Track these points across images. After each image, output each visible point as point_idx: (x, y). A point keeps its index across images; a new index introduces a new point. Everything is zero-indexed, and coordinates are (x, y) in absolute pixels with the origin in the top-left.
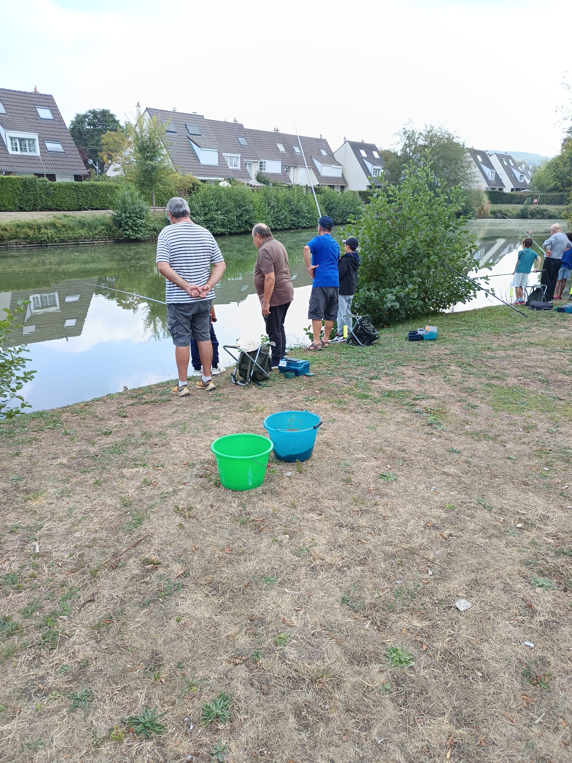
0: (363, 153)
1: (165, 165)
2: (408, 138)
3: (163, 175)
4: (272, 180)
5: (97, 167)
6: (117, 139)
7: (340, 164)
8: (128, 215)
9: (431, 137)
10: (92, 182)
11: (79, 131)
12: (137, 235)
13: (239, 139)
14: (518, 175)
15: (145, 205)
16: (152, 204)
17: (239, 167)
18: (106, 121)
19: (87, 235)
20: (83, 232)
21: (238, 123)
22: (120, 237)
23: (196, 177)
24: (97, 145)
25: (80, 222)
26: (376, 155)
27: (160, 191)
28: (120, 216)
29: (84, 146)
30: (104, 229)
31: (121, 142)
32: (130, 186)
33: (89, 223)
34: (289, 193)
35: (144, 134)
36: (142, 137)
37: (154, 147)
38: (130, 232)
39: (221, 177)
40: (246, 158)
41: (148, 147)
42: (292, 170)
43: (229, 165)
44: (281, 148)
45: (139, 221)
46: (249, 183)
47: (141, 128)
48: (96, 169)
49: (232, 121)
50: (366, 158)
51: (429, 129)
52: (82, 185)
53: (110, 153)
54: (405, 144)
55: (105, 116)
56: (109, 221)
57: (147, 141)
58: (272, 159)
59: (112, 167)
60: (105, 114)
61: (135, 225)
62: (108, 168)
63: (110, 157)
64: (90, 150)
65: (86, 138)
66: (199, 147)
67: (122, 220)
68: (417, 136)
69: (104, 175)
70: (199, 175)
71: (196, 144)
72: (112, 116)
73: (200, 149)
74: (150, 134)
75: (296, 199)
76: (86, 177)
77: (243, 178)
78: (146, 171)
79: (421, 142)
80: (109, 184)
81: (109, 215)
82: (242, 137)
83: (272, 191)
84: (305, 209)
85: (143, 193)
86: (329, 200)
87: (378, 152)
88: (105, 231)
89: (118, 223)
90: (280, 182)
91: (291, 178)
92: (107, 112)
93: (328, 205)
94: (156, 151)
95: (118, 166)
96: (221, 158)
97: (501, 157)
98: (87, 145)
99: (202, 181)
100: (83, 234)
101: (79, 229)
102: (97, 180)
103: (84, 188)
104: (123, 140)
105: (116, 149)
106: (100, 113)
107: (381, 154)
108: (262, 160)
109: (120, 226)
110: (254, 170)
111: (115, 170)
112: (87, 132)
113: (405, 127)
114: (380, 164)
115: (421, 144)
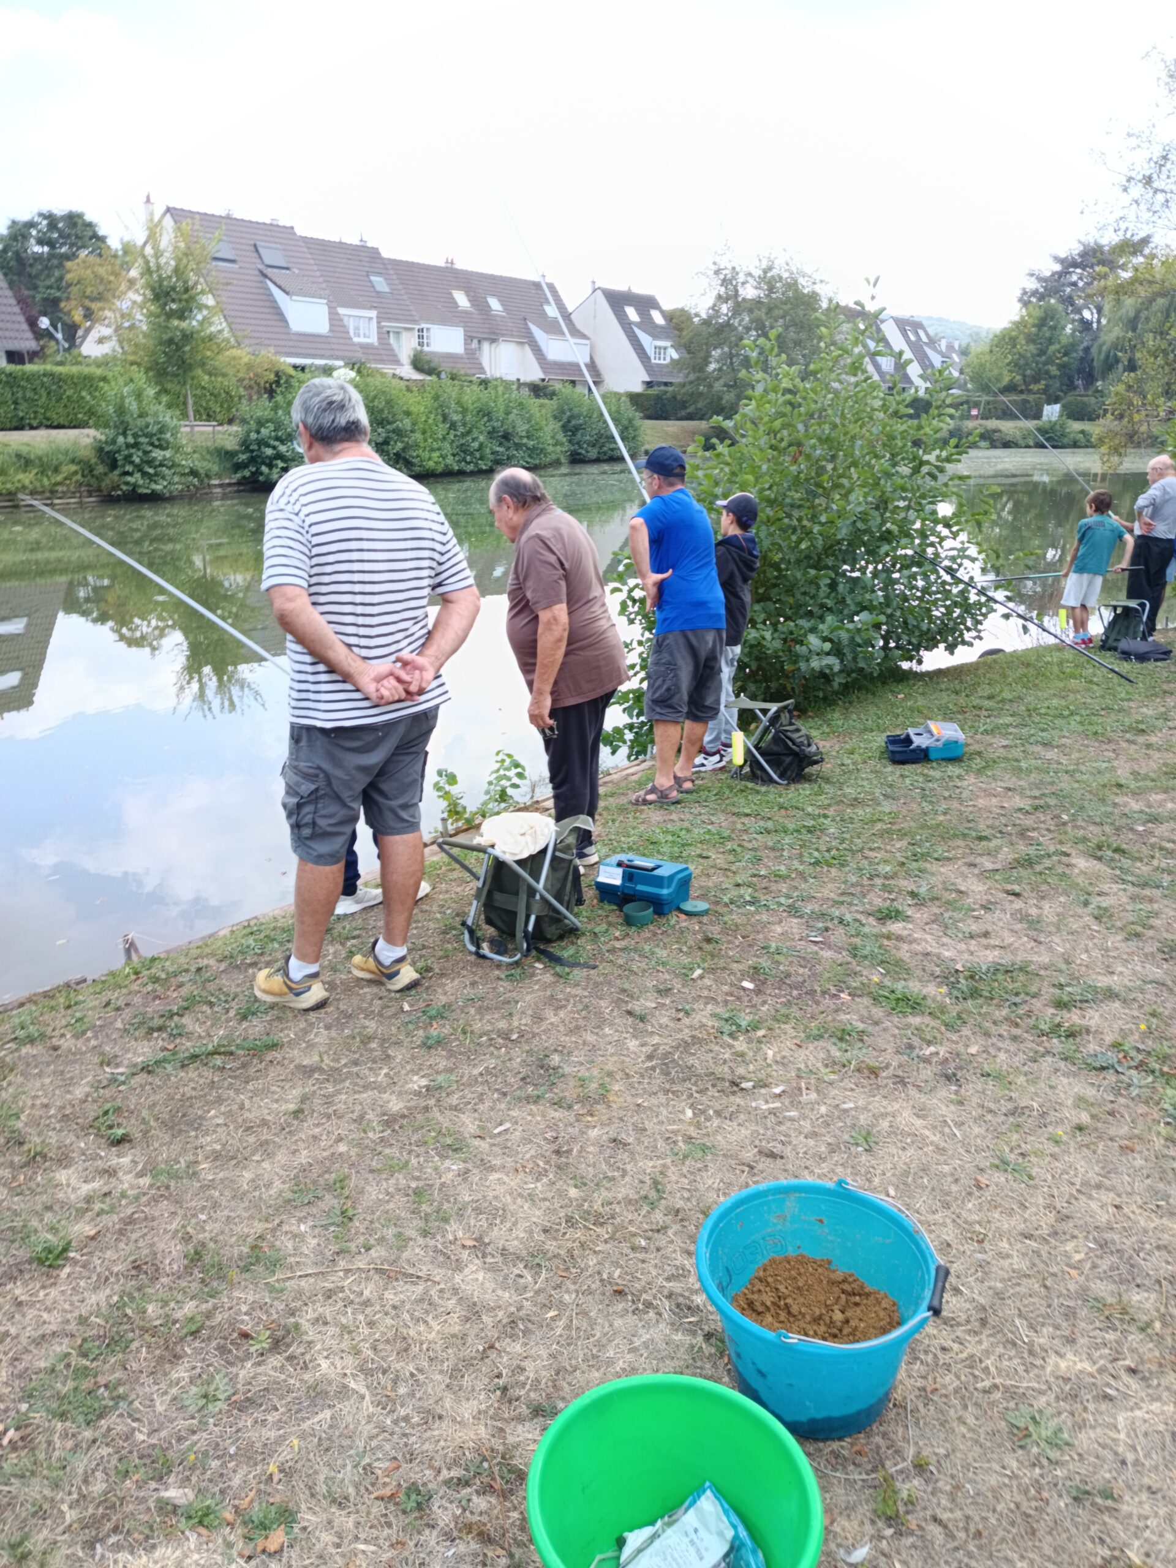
0: (632, 313)
1: (213, 329)
2: (725, 282)
3: (209, 353)
4: (445, 367)
5: (59, 336)
6: (101, 271)
7: (584, 336)
8: (131, 440)
9: (769, 281)
10: (49, 367)
11: (18, 256)
12: (154, 486)
13: (373, 278)
14: (937, 360)
15: (168, 417)
16: (185, 415)
17: (373, 339)
18: (77, 237)
19: (38, 485)
20: (26, 478)
21: (369, 245)
22: (114, 489)
23: (282, 360)
24: (59, 289)
25: (19, 456)
26: (658, 318)
27: (204, 388)
28: (114, 442)
29: (28, 289)
30: (75, 473)
31: (112, 278)
32: (136, 376)
33: (40, 459)
34: (485, 395)
35: (163, 261)
36: (159, 267)
37: (187, 290)
38: (136, 478)
39: (337, 358)
40: (389, 319)
41: (173, 289)
42: (486, 346)
43: (352, 334)
44: (462, 299)
45: (158, 454)
46: (397, 372)
47: (156, 247)
48: (57, 341)
49: (355, 241)
50: (638, 325)
51: (764, 265)
52: (24, 374)
53: (87, 303)
54: (719, 297)
55: (75, 225)
56: (88, 454)
57: (170, 277)
58: (444, 321)
59: (94, 335)
60: (73, 219)
61: (150, 463)
62: (84, 337)
63: (89, 315)
64: (45, 300)
65: (34, 272)
66: (287, 293)
67: (119, 451)
68: (741, 278)
69: (75, 351)
70: (289, 355)
71: (280, 287)
72: (90, 225)
73: (287, 297)
74: (179, 260)
75: (502, 408)
76: (33, 356)
77: (382, 361)
78: (170, 341)
79: (749, 292)
80: (86, 370)
81: (89, 441)
82: (380, 274)
83: (451, 390)
84: (522, 428)
85: (165, 391)
86: (571, 410)
87: (662, 312)
88: (79, 477)
89: (109, 457)
90: (462, 372)
91: (486, 364)
92: (80, 216)
93: (569, 421)
94: (192, 298)
95: (107, 331)
96: (335, 320)
97: (903, 324)
98: (35, 288)
99: (295, 367)
100: (27, 482)
101: (17, 471)
102: (61, 364)
103: (28, 380)
104: (117, 275)
105: (103, 294)
106: (63, 218)
107: (669, 316)
108: (424, 326)
109: (113, 465)
110: (406, 347)
111: (101, 341)
112: (35, 260)
113: (717, 260)
114: (667, 337)
115: (749, 297)
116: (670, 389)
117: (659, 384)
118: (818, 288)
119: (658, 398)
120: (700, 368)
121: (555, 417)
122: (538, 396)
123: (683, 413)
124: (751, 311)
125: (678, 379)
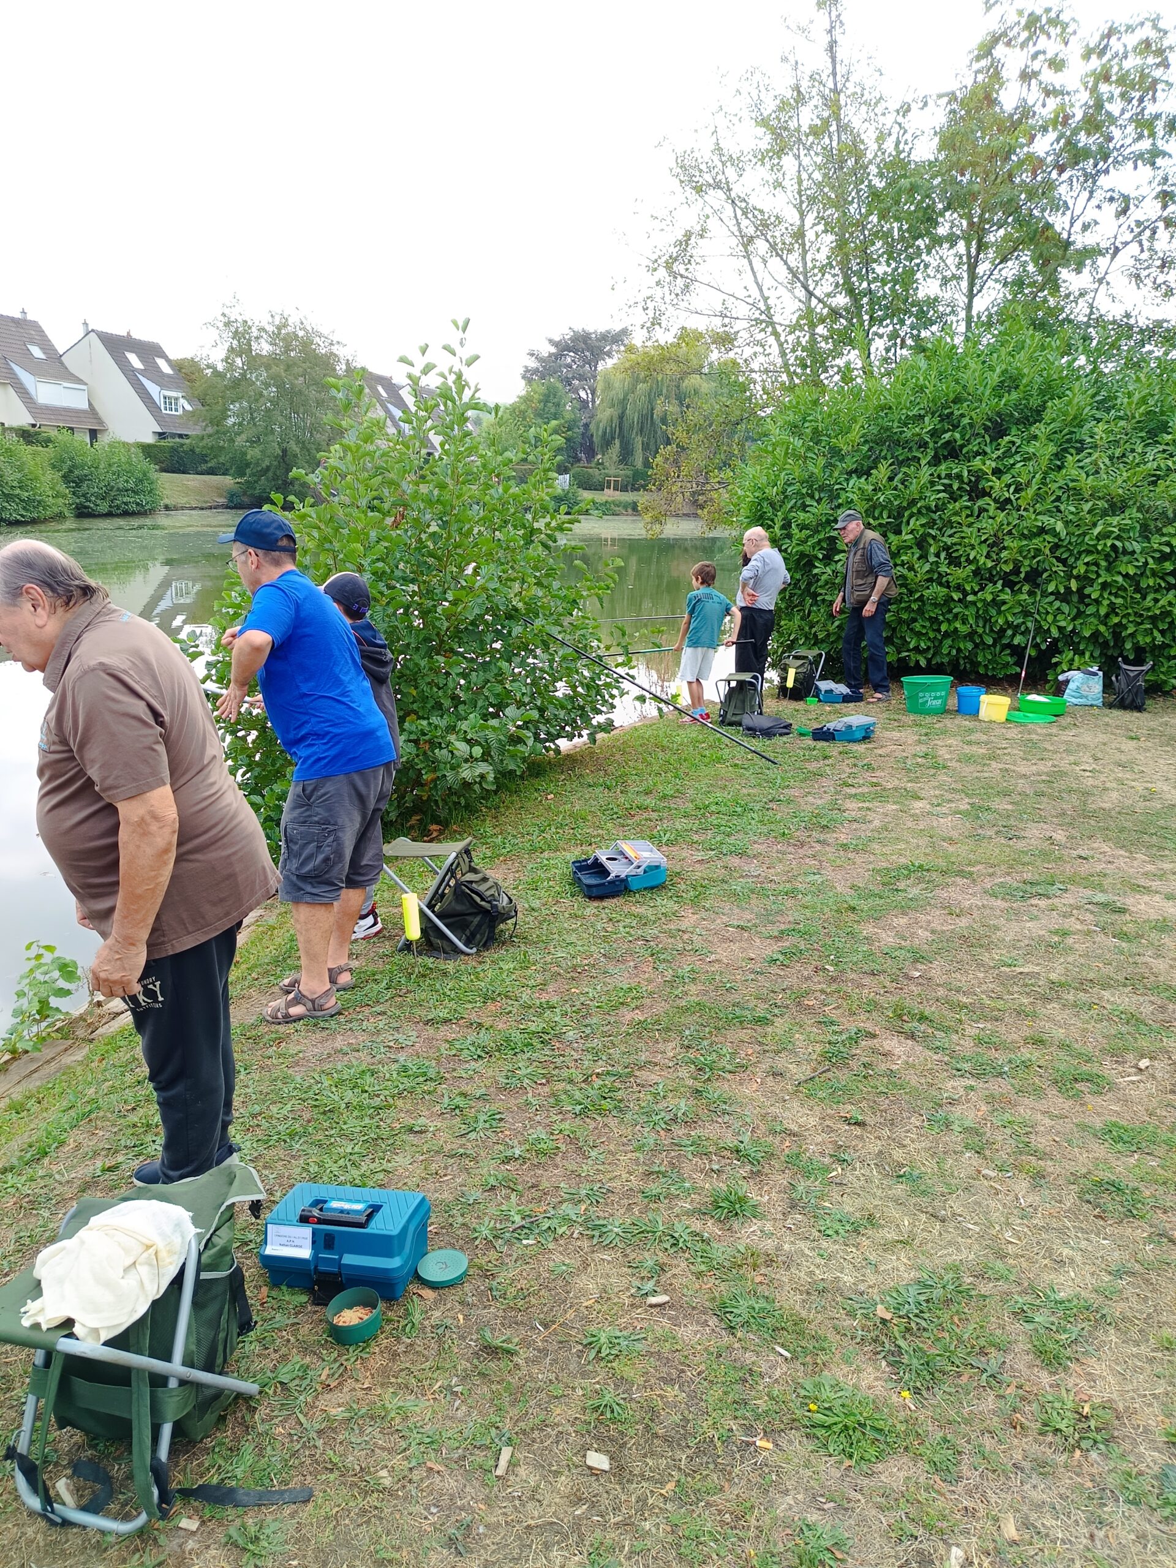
0: (134, 360)
2: (237, 335)
7: (80, 381)
9: (283, 336)
26: (165, 367)
50: (142, 372)
51: (278, 322)
54: (231, 350)
68: (254, 332)
79: (264, 348)
84: (12, 477)
86: (71, 459)
87: (169, 361)
93: (71, 471)
107: (178, 366)
113: (227, 311)
114: (178, 388)
115: (264, 353)
116: (187, 441)
117: (173, 435)
118: (335, 349)
119: (174, 450)
120: (218, 421)
121: (54, 467)
122: (29, 443)
123: (204, 467)
124: (268, 367)
125: (194, 431)
